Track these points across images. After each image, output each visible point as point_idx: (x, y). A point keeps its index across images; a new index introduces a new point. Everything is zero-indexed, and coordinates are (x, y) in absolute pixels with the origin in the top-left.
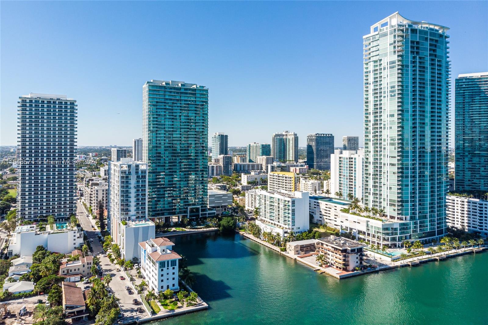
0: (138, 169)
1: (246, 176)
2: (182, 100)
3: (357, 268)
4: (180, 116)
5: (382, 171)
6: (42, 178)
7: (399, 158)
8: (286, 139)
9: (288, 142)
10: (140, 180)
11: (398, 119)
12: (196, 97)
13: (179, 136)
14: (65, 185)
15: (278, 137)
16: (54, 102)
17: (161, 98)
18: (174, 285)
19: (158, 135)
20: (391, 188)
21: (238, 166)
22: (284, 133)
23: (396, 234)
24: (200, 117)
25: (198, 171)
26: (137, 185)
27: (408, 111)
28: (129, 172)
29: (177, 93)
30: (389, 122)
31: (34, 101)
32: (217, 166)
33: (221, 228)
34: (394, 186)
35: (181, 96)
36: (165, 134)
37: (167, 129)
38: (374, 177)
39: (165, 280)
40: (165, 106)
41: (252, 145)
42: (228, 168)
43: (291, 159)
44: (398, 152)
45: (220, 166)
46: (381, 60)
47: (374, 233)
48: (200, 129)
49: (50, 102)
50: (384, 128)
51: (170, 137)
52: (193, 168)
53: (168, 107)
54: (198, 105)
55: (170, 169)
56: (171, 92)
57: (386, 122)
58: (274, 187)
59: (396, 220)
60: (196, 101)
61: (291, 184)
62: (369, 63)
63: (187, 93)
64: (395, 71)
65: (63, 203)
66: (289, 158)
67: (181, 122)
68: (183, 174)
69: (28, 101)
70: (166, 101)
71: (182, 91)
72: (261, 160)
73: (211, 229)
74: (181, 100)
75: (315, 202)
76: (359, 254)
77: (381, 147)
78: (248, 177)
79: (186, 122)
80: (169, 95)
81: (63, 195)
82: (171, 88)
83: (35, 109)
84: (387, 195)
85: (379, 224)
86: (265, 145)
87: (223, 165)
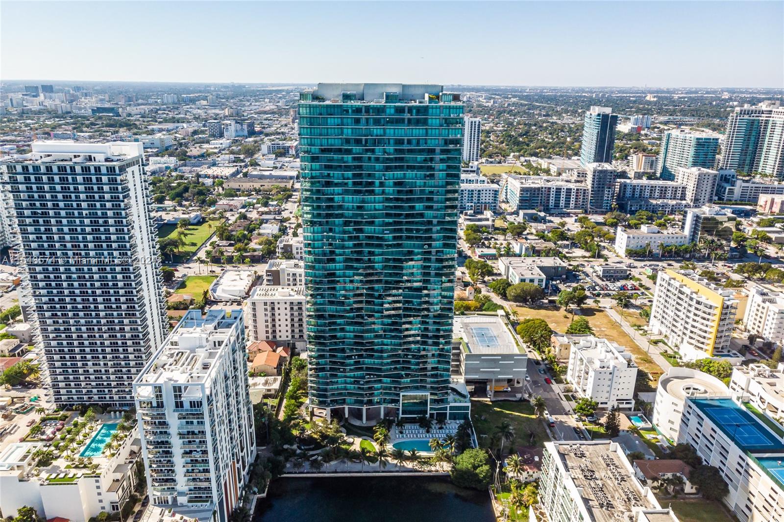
2: (389, 139)
8: (767, 122)
9: (769, 130)
15: (746, 117)
21: (629, 187)
31: (31, 170)
32: (577, 190)
35: (384, 129)
42: (603, 194)
43: (768, 171)
45: (585, 190)
56: (357, 120)
66: (764, 168)
72: (687, 177)
78: (629, 237)
80: (352, 129)
82: (359, 110)
86: (705, 139)
87: (592, 187)
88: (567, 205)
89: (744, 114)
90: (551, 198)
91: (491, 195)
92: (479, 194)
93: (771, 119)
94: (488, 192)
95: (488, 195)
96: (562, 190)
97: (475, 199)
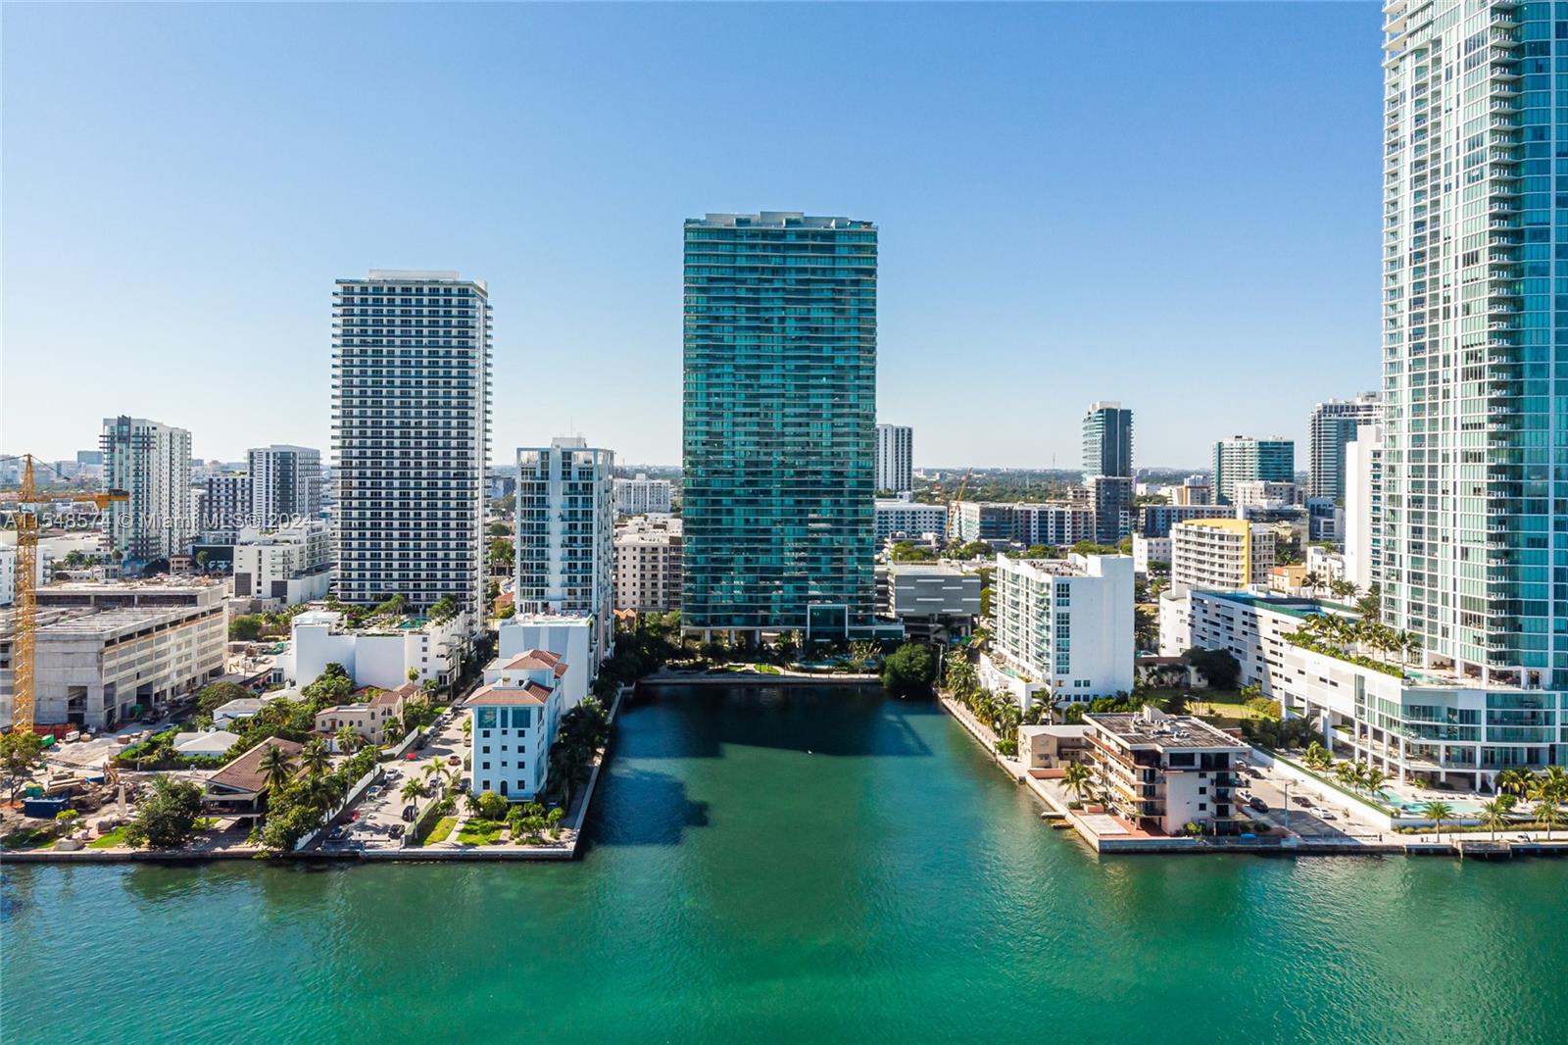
0: (570, 464)
1: (1145, 542)
2: (790, 269)
3: (1192, 827)
4: (782, 320)
5: (1439, 484)
6: (390, 496)
7: (1493, 427)
10: (580, 497)
11: (1493, 268)
12: (834, 258)
13: (780, 381)
14: (446, 517)
15: (1334, 417)
16: (419, 291)
17: (722, 267)
18: (521, 784)
19: (714, 380)
20: (1465, 552)
21: (1160, 513)
22: (1359, 402)
23: (1472, 735)
24: (847, 320)
25: (841, 493)
26: (570, 512)
27: (1543, 235)
28: (542, 472)
29: (775, 248)
30: (1460, 285)
31: (370, 290)
32: (1074, 513)
33: (886, 675)
34: (1476, 545)
35: (784, 257)
36: (734, 376)
37: (740, 362)
38: (1411, 509)
39: (495, 765)
40: (734, 289)
41: (1226, 443)
42: (1117, 519)
44: (1493, 402)
45: (1086, 513)
46: (1437, 43)
47: (1377, 727)
48: (847, 358)
49: (410, 290)
50: (1446, 315)
51: (751, 386)
52: (825, 485)
53: (743, 294)
54: (842, 282)
55: (749, 483)
56: (753, 247)
57: (1453, 287)
58: (1187, 572)
59: (1484, 684)
60: (833, 269)
61: (1240, 562)
62: (1401, 65)
63: (804, 247)
64: (1485, 74)
65: (439, 564)
67: (784, 338)
68: (792, 503)
69: (357, 289)
70: (739, 276)
71: (791, 240)
72: (1248, 495)
73: (856, 676)
74: (785, 270)
75: (1245, 613)
76: (1212, 775)
77: (1434, 391)
78: (1150, 544)
79: (800, 338)
80: (747, 256)
81: (440, 544)
82: (754, 235)
83: (374, 311)
84: (1455, 580)
85: (1387, 689)
86: (1272, 443)
87: (1098, 508)
88: (1060, 538)
89: (1331, 412)
90: (1033, 529)
91: (934, 520)
92: (914, 518)
93: (1372, 418)
94: (928, 515)
95: (927, 519)
96: (1050, 515)
97: (908, 525)
